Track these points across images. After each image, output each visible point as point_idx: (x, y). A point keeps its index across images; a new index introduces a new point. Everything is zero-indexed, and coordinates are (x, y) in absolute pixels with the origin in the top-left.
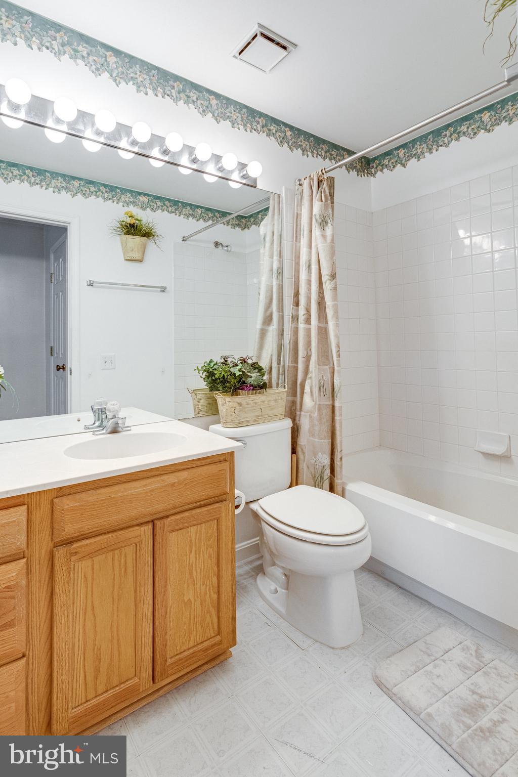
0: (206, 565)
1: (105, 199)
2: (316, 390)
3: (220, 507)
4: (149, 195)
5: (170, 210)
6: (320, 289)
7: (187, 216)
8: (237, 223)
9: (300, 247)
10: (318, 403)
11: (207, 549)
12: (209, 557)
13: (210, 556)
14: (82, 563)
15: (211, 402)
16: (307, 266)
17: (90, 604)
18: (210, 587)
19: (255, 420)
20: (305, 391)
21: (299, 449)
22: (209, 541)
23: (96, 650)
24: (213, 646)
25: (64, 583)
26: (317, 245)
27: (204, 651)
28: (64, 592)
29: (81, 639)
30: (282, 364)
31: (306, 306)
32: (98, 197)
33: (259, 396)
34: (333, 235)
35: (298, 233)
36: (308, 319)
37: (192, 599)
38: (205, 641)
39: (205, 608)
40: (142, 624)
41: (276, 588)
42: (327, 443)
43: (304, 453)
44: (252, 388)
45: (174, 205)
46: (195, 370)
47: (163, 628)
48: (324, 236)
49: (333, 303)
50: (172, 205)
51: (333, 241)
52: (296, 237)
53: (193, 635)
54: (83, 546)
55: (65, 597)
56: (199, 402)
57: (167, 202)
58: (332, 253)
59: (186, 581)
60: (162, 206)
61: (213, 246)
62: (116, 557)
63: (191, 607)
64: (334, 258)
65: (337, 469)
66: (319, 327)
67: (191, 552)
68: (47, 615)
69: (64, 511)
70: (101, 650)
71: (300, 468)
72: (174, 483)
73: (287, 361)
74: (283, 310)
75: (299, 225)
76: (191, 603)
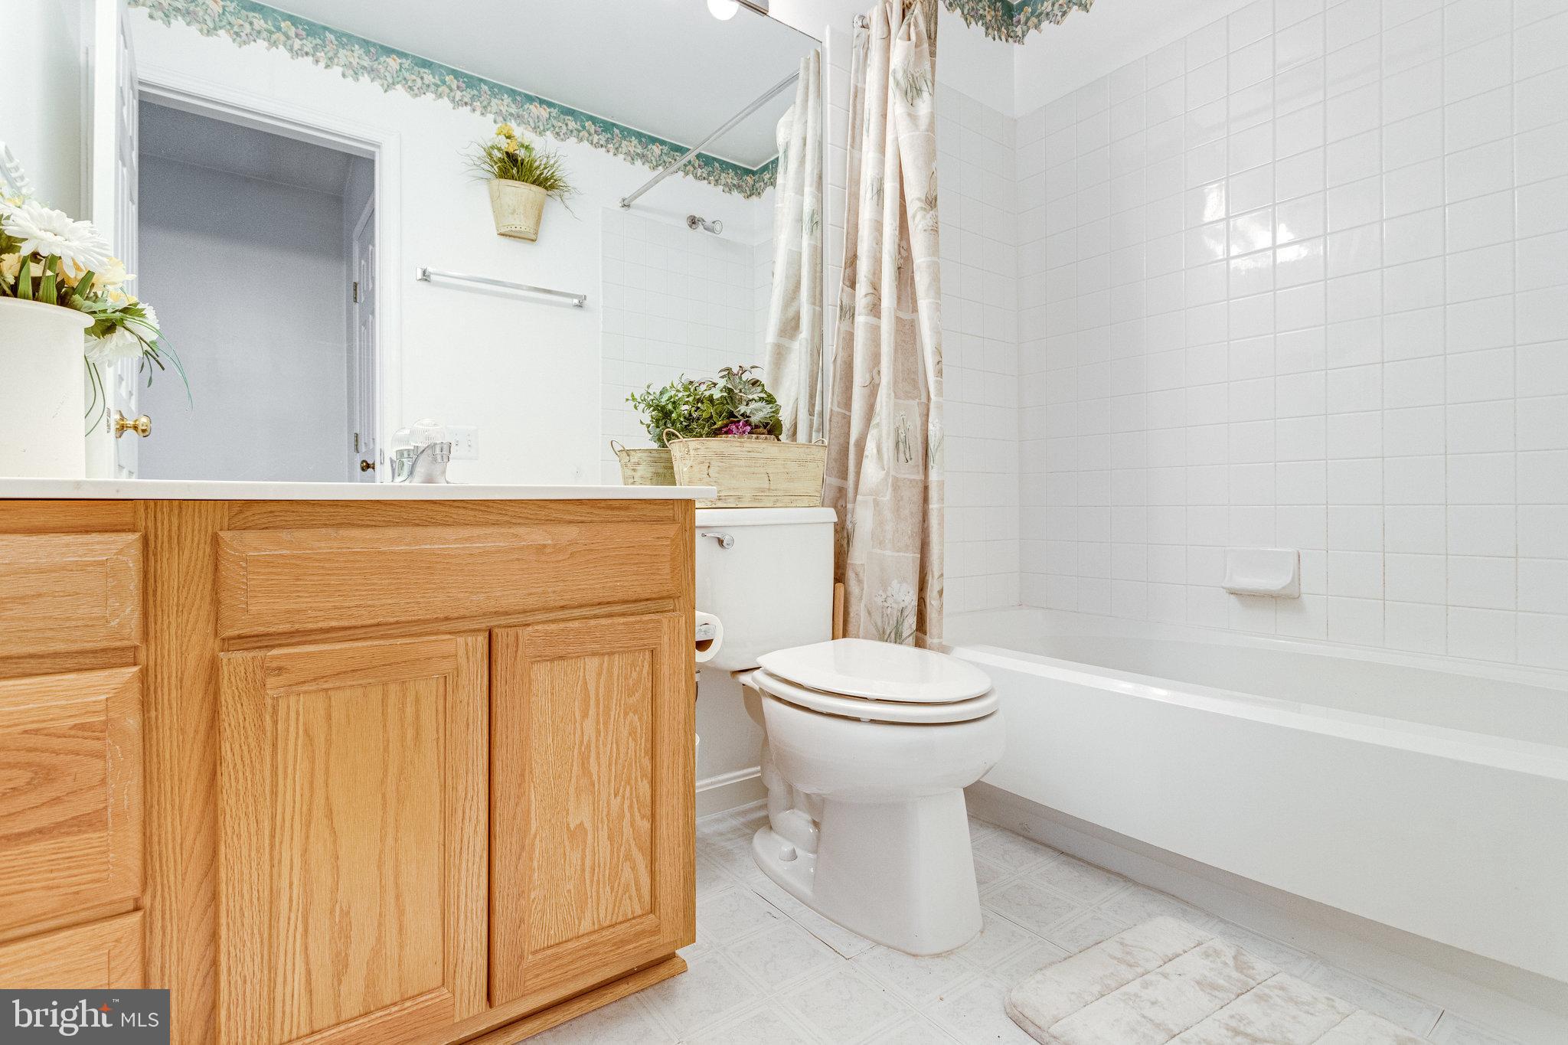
0: (622, 750)
1: (458, 104)
2: (888, 445)
3: (659, 621)
4: (550, 105)
5: (595, 141)
6: (901, 239)
7: (632, 157)
8: (735, 182)
9: (860, 161)
10: (892, 473)
11: (626, 714)
12: (630, 734)
13: (632, 733)
14: (298, 701)
15: (661, 471)
16: (875, 191)
17: (323, 801)
18: (632, 802)
19: (755, 498)
20: (866, 453)
21: (850, 575)
22: (629, 696)
23: (337, 914)
24: (638, 935)
25: (247, 738)
26: (897, 138)
27: (615, 944)
28: (247, 761)
29: (296, 882)
30: (817, 408)
31: (871, 277)
32: (440, 96)
33: (764, 445)
34: (932, 116)
35: (857, 131)
36: (875, 305)
37: (588, 825)
38: (621, 923)
39: (619, 850)
40: (460, 864)
41: (794, 850)
42: (912, 557)
43: (860, 581)
44: (748, 428)
45: (605, 131)
46: (627, 400)
47: (512, 882)
48: (913, 117)
49: (929, 259)
50: (600, 130)
51: (931, 127)
52: (853, 138)
53: (589, 906)
54: (300, 656)
55: (248, 774)
56: (634, 470)
57: (590, 122)
58: (930, 152)
59: (574, 780)
60: (579, 131)
61: (685, 224)
62: (392, 699)
63: (585, 842)
64: (934, 165)
65: (932, 614)
66: (898, 320)
67: (585, 715)
68: (203, 817)
69: (246, 561)
70: (352, 914)
71: (852, 615)
72: (545, 546)
73: (830, 402)
74: (821, 301)
75: (859, 112)
76: (586, 834)
